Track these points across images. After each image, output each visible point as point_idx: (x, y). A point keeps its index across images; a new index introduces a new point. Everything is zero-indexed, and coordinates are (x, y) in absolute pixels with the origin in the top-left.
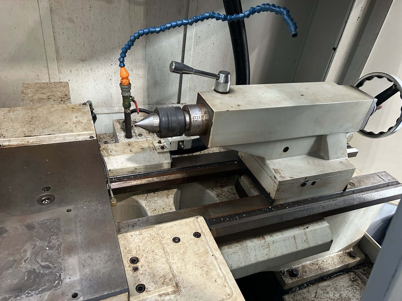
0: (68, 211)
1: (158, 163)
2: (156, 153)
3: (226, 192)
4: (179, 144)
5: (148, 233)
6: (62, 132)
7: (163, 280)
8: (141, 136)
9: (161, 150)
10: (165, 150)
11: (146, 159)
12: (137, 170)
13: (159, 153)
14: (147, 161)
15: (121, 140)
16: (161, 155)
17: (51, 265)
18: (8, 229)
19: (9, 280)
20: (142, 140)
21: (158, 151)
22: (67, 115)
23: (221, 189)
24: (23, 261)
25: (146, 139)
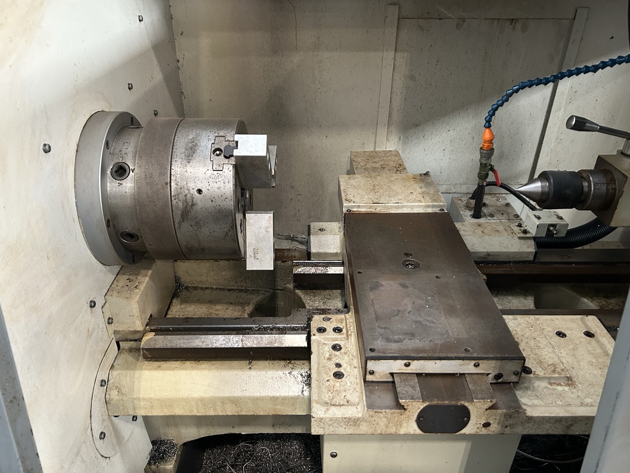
0: (437, 277)
1: (518, 251)
2: (516, 237)
4: (548, 229)
5: (524, 320)
6: (410, 201)
7: (553, 368)
8: (492, 217)
9: (522, 235)
10: (528, 235)
11: (503, 244)
12: (490, 256)
13: (520, 238)
14: (504, 247)
15: (467, 219)
16: (522, 241)
17: (436, 321)
18: (383, 284)
20: (494, 221)
21: (519, 236)
22: (410, 185)
24: (406, 312)
25: (499, 221)
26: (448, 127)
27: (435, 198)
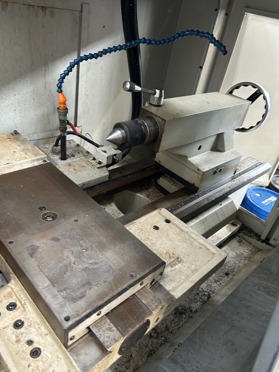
0: (75, 221)
1: (100, 177)
2: (96, 168)
3: (152, 192)
4: (113, 158)
5: (135, 227)
6: (17, 160)
7: (168, 255)
8: (74, 157)
9: (99, 166)
10: (102, 165)
11: (90, 175)
12: (85, 185)
14: (91, 176)
15: (59, 162)
16: (100, 169)
17: (98, 262)
19: (74, 280)
20: (76, 159)
21: (98, 167)
22: (8, 145)
23: (147, 191)
25: (79, 158)
26: (13, 92)
27: (36, 153)
